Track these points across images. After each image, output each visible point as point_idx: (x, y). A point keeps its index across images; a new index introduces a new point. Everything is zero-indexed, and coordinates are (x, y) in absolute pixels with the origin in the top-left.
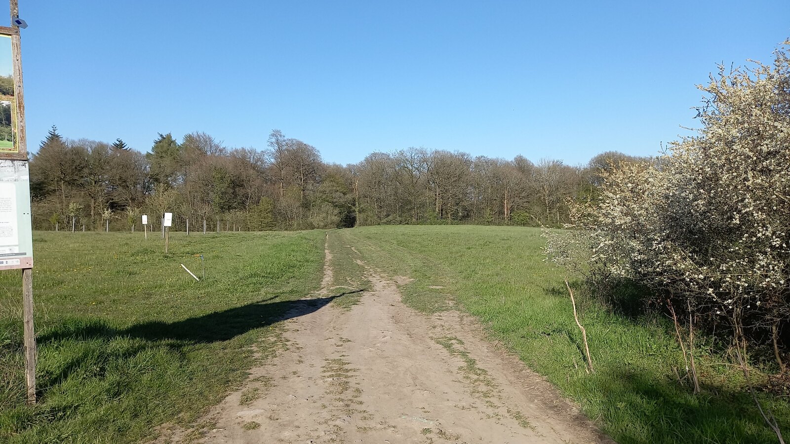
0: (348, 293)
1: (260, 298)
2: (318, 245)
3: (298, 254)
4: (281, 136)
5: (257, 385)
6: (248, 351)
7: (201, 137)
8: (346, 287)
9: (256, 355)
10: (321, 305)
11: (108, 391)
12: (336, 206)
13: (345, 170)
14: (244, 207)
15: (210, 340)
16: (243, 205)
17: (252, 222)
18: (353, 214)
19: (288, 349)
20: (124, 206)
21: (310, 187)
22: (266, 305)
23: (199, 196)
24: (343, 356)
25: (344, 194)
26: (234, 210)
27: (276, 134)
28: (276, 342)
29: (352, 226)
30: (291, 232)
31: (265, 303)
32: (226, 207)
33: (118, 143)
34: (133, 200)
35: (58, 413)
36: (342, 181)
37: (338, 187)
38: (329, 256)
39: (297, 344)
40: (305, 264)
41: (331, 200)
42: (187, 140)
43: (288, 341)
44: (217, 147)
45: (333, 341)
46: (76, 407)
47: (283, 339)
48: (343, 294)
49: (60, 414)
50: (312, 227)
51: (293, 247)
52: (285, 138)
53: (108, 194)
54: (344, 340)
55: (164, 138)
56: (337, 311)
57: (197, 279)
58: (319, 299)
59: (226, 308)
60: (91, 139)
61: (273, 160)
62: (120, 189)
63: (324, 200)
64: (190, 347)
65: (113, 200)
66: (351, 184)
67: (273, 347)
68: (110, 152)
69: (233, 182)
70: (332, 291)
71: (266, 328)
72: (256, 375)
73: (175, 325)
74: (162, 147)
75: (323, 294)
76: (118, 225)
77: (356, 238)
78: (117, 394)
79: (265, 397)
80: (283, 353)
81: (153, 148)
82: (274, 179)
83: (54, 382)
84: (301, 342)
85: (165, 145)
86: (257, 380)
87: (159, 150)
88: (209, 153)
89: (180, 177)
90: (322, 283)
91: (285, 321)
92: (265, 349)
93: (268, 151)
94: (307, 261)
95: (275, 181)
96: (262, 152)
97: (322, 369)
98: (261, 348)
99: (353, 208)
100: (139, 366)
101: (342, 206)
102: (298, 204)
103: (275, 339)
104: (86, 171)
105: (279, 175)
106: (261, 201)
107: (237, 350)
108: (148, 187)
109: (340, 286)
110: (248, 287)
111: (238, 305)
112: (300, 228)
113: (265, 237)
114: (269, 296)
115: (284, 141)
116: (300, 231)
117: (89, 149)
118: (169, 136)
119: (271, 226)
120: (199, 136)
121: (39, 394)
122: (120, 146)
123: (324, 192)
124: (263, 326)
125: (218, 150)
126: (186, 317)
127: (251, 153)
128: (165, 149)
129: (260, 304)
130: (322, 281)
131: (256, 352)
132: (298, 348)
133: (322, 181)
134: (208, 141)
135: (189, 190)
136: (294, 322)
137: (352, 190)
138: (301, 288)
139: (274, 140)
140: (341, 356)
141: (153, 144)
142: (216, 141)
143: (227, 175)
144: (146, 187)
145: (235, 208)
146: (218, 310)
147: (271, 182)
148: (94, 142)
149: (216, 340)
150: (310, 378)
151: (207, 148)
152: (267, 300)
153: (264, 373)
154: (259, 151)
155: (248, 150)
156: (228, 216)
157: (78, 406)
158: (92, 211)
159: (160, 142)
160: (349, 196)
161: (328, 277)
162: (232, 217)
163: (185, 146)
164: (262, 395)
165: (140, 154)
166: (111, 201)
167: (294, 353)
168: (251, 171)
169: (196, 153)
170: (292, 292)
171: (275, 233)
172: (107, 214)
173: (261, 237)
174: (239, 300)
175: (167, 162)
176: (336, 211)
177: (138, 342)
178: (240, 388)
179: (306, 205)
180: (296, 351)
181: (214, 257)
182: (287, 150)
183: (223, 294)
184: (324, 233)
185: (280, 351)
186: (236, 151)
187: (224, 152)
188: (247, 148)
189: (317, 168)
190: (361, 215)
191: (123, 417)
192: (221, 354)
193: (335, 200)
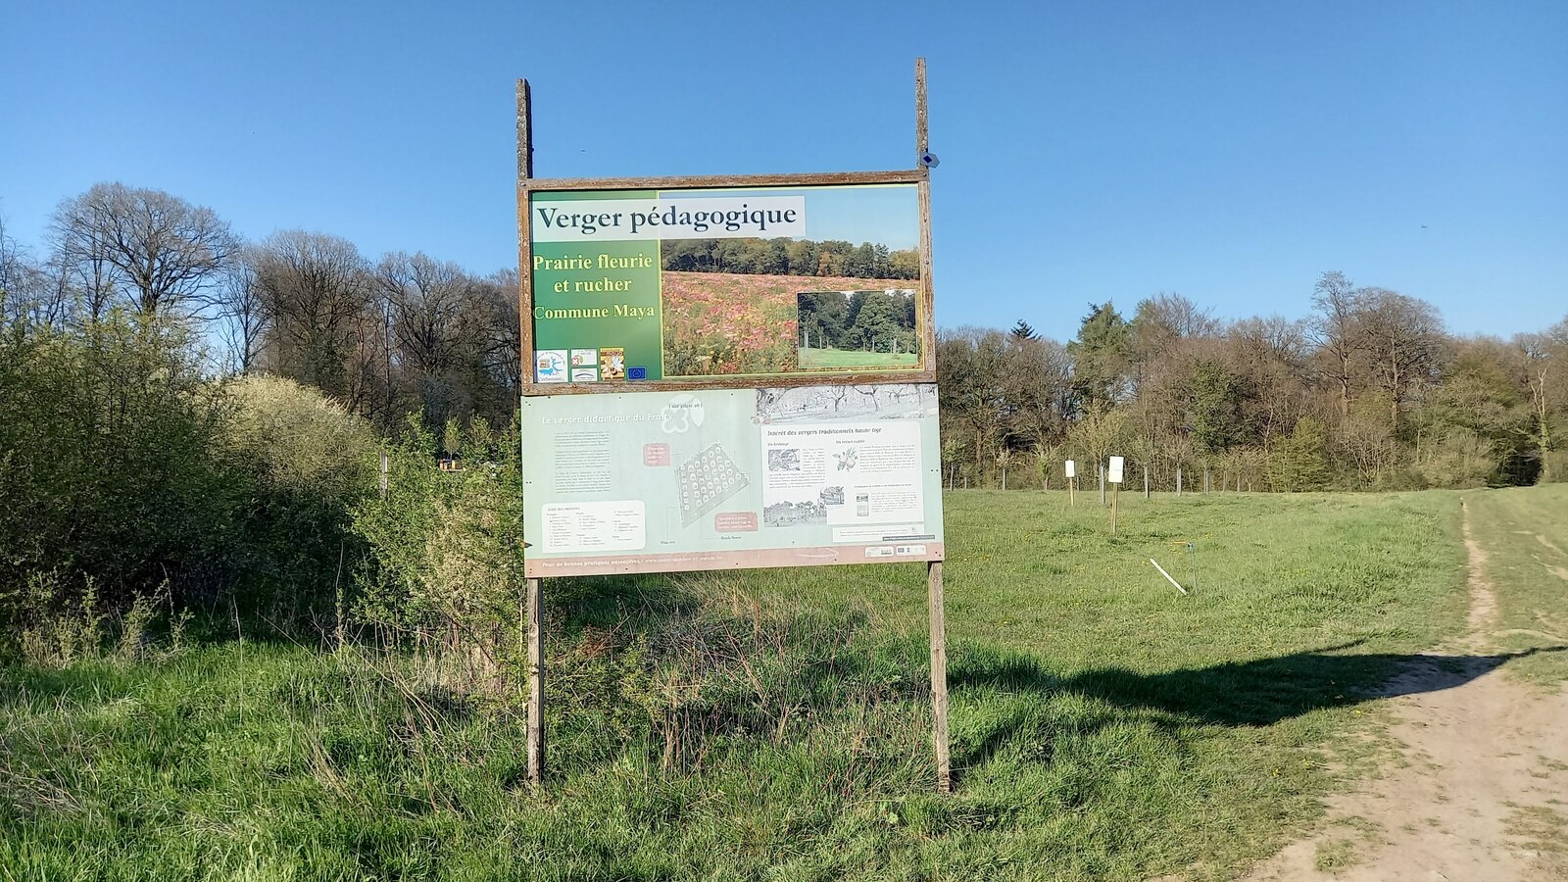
0: (1543, 650)
1: (1321, 643)
2: (1446, 528)
3: (1399, 547)
4: (1342, 284)
5: (1349, 833)
6: (1315, 756)
7: (1169, 304)
8: (1538, 634)
9: (1335, 768)
10: (1475, 672)
11: (1063, 792)
12: (1485, 434)
13: (1508, 349)
14: (1259, 441)
15: (1232, 721)
16: (1255, 437)
17: (1276, 471)
18: (1532, 454)
19: (1407, 765)
20: (1032, 441)
21: (1414, 391)
22: (1338, 659)
23: (1165, 419)
24: (1555, 801)
25: (1508, 405)
26: (1238, 447)
27: (1331, 281)
28: (1375, 744)
29: (1531, 483)
30: (1371, 496)
31: (1334, 653)
32: (1219, 443)
33: (1019, 328)
34: (1045, 430)
35: (987, 817)
36: (1500, 374)
37: (1489, 388)
38: (1478, 557)
39: (1429, 757)
40: (1420, 571)
41: (1469, 421)
42: (1142, 313)
43: (1404, 746)
44: (1201, 319)
45: (1521, 762)
46: (1014, 811)
47: (1393, 741)
48: (1533, 650)
49: (990, 819)
50: (1423, 485)
51: (1383, 530)
52: (1353, 288)
53: (1004, 421)
54: (1549, 762)
55: (1099, 312)
56: (1520, 691)
57: (1183, 591)
58: (1467, 658)
59: (1249, 656)
60: (977, 325)
61: (1323, 338)
62: (1024, 411)
63: (1453, 422)
64: (1193, 730)
65: (1011, 431)
66: (1525, 381)
67: (1372, 755)
68: (1007, 345)
69: (1235, 389)
70: (1501, 641)
71: (1345, 710)
72: (1341, 811)
73: (1156, 681)
74: (1096, 328)
75: (1477, 646)
76: (1020, 478)
77: (1546, 512)
78: (1077, 801)
79: (1371, 865)
80: (1396, 771)
81: (1079, 332)
82: (1325, 378)
83: (976, 758)
84: (1438, 751)
85: (1102, 326)
86: (1346, 822)
87: (1091, 335)
88: (1185, 334)
89: (1129, 383)
90: (1469, 619)
91: (1390, 700)
92: (1352, 758)
93: (1314, 320)
94: (1424, 565)
95: (1329, 383)
96: (1299, 321)
97: (1503, 826)
98: (1344, 754)
99: (1533, 438)
100: (1108, 754)
101: (1502, 434)
102: (1385, 432)
103: (1373, 738)
104: (969, 381)
105: (1338, 369)
106: (1296, 428)
107: (1288, 750)
108: (1071, 405)
109: (1521, 631)
110: (1291, 614)
111: (1275, 653)
112: (1390, 485)
113: (1311, 507)
114: (1343, 639)
115: (1351, 294)
116: (1391, 494)
117: (974, 343)
118: (1108, 308)
119: (1318, 482)
120: (1165, 303)
121: (955, 776)
122: (1023, 333)
123: (1452, 403)
124: (1339, 704)
125: (1203, 327)
126: (1173, 666)
127: (1273, 327)
128: (1101, 332)
129: (1323, 654)
130: (1468, 614)
131: (1333, 760)
132: (1432, 767)
133: (1445, 378)
134: (1183, 308)
135: (1146, 408)
136: (1414, 705)
137: (1528, 396)
138: (1416, 629)
139: (1326, 294)
140: (1549, 802)
141: (1080, 326)
142: (1200, 309)
143: (1223, 376)
144: (1068, 405)
145: (1240, 443)
146: (1236, 659)
147: (1319, 385)
148: (981, 331)
149: (1245, 722)
150: (1475, 842)
151: (1182, 325)
152: (1339, 648)
153: (1359, 811)
154: (1291, 320)
155: (1267, 320)
156: (1226, 461)
157: (1016, 810)
158: (978, 452)
159: (1092, 320)
160: (1521, 412)
161: (1484, 606)
162: (1234, 462)
163: (1139, 323)
164: (1366, 860)
165: (1057, 345)
166: (1008, 434)
167: (1422, 777)
168: (1275, 365)
169: (1161, 334)
170: (1395, 635)
171: (1330, 497)
172: (1004, 457)
173: (1301, 506)
174: (1275, 641)
175: (1105, 355)
176: (1487, 445)
177: (1099, 707)
178: (1310, 833)
179: (1405, 435)
180: (1427, 772)
181: (1207, 548)
182: (1358, 313)
183: (1239, 626)
184: (1454, 498)
185: (1390, 766)
186: (1242, 324)
187: (1216, 328)
188: (1266, 316)
189: (1434, 348)
190: (1557, 456)
191: (1093, 846)
192: (1257, 754)
193: (1482, 421)
